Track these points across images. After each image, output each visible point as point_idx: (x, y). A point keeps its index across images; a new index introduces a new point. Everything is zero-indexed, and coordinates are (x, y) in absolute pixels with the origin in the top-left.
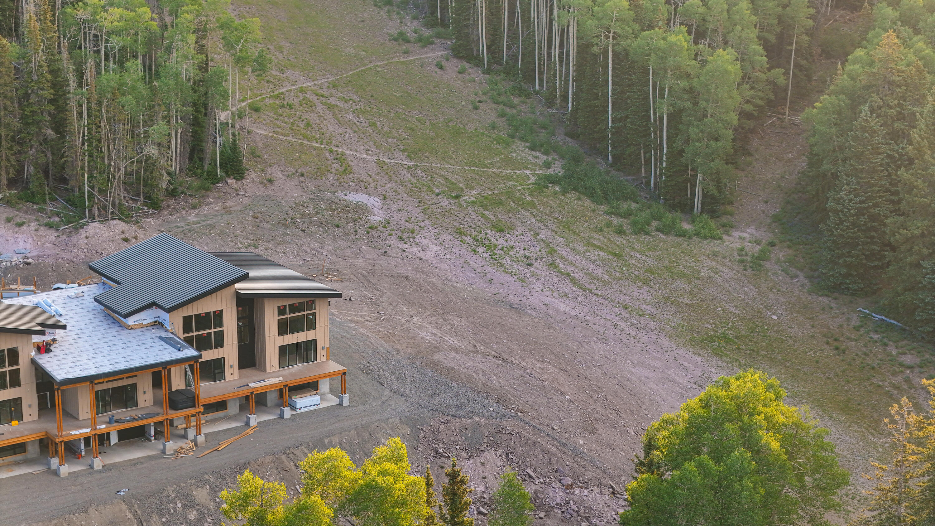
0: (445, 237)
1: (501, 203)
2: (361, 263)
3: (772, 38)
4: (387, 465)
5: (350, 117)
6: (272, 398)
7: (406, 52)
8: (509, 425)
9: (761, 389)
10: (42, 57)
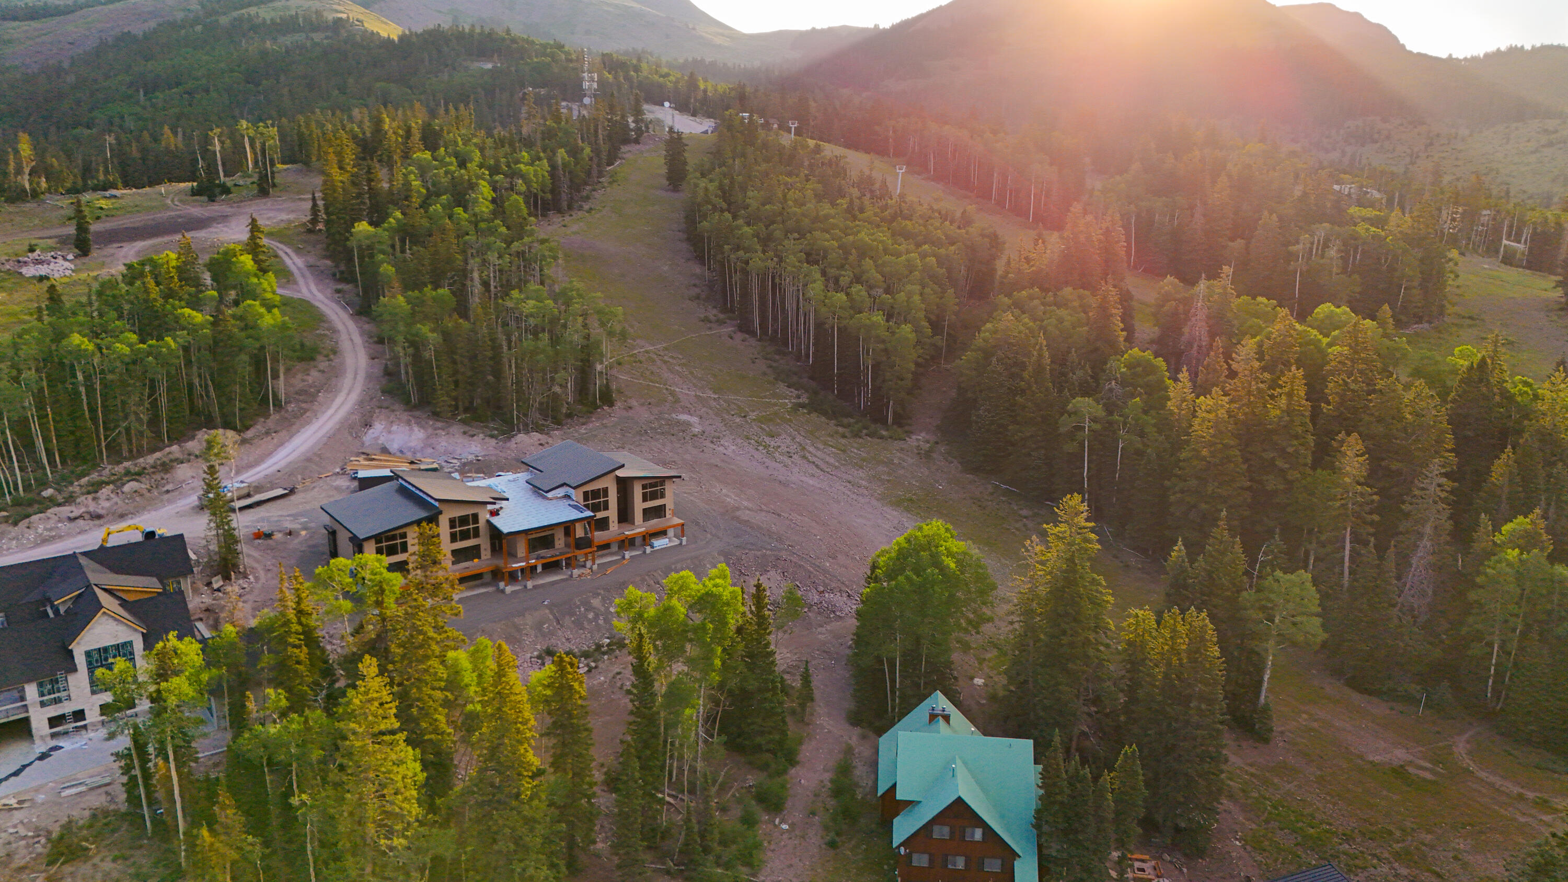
0: (739, 441)
1: (771, 420)
2: (688, 457)
3: (933, 318)
4: (718, 581)
5: (677, 368)
6: (638, 541)
7: (710, 329)
8: (784, 555)
9: (942, 531)
10: (485, 330)
